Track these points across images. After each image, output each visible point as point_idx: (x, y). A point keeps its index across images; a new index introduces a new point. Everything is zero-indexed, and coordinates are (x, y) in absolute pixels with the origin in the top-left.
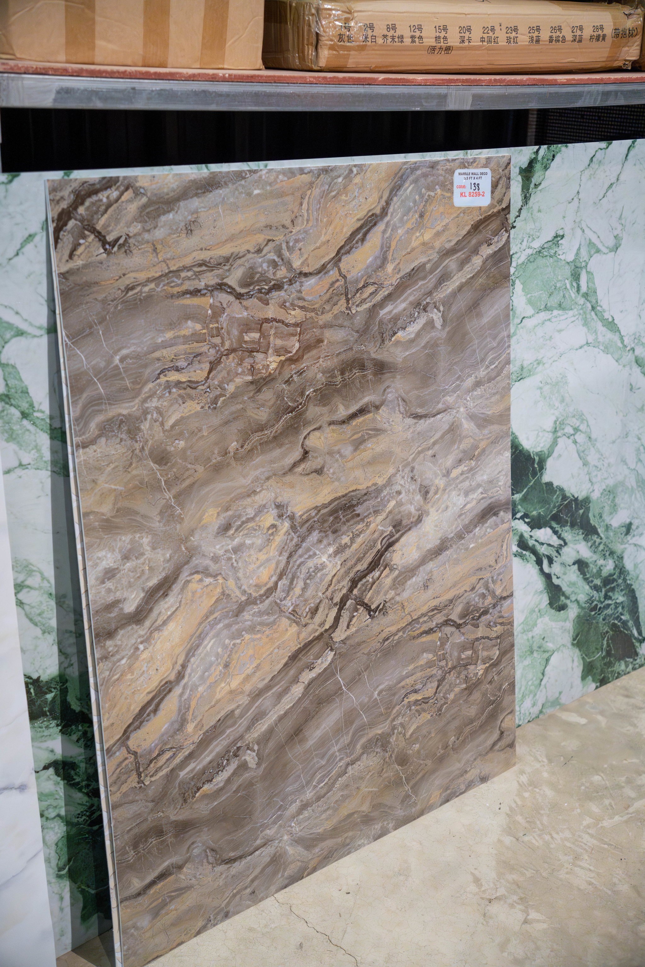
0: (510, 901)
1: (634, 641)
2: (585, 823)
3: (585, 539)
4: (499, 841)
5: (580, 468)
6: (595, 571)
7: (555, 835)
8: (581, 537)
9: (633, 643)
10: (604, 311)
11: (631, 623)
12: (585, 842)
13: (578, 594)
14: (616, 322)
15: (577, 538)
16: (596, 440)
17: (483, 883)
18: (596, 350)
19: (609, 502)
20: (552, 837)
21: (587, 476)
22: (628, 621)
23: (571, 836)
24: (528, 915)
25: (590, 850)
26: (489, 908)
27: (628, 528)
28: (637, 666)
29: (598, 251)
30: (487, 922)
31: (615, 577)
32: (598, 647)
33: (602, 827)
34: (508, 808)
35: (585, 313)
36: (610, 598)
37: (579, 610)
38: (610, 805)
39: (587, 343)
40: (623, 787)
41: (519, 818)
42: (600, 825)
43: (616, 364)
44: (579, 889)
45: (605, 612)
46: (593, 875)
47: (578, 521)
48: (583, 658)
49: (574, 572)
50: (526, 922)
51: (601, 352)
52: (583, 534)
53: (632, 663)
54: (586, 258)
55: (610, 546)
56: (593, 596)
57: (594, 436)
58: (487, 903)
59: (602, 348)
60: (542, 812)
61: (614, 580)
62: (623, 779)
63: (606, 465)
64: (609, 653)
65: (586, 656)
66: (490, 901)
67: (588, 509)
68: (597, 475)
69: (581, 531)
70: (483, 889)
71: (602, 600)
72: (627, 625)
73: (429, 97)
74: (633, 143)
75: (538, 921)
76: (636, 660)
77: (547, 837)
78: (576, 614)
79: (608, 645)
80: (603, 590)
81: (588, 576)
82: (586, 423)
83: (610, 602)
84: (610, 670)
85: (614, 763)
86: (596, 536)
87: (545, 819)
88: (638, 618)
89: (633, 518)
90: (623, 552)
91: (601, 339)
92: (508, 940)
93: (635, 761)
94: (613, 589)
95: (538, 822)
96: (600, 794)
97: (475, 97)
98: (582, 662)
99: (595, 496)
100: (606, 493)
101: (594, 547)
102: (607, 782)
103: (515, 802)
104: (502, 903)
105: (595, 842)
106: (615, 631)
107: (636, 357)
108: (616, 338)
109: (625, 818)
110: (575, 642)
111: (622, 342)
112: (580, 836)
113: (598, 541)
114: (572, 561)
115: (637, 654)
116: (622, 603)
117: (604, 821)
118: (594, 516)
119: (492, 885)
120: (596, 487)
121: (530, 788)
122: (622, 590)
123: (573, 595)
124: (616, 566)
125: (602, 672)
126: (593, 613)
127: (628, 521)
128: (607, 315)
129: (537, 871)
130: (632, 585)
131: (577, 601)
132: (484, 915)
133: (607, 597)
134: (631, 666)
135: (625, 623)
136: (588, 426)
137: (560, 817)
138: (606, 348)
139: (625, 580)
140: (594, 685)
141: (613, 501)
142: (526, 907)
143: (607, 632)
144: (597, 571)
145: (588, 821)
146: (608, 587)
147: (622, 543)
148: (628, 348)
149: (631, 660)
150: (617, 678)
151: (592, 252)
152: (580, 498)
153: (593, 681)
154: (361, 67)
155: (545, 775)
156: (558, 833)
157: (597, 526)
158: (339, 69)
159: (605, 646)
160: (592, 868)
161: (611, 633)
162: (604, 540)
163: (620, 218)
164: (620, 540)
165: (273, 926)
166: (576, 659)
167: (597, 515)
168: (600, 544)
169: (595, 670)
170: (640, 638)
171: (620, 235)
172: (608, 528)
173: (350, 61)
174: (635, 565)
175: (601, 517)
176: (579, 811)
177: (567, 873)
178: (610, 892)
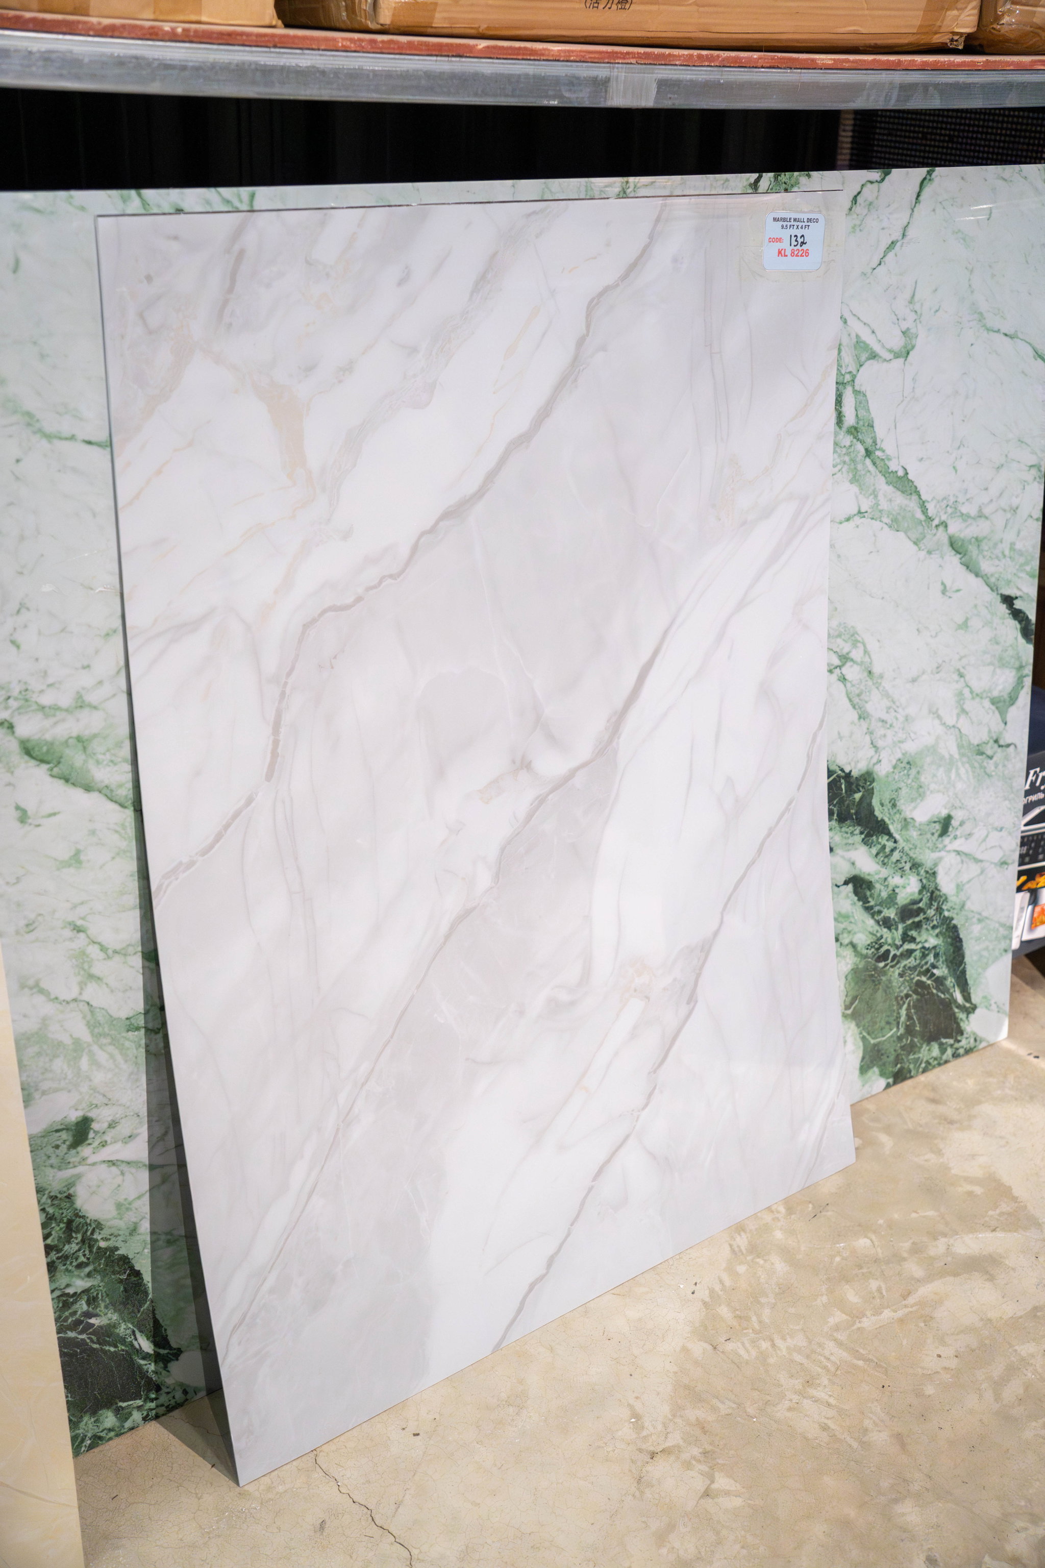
0: (685, 1456)
1: (956, 1010)
2: (832, 1321)
3: (865, 842)
4: (685, 1349)
5: (852, 723)
6: (884, 895)
7: (779, 1342)
8: (858, 838)
9: (954, 1014)
10: (889, 459)
11: (950, 982)
12: (827, 1353)
13: (855, 933)
14: (910, 477)
15: (850, 841)
16: (881, 676)
17: (646, 1424)
18: (877, 524)
19: (909, 781)
20: (773, 1345)
21: (868, 738)
22: (945, 978)
23: (805, 1344)
24: (713, 1482)
25: (833, 1369)
26: (649, 1468)
27: (945, 825)
28: (961, 1051)
29: (874, 356)
30: (642, 1493)
31: (921, 905)
32: (891, 1019)
33: (859, 1329)
34: (707, 1292)
35: (853, 461)
36: (913, 940)
37: (857, 960)
38: (879, 1290)
39: (859, 512)
40: (904, 1259)
41: (724, 1311)
42: (858, 1325)
43: (915, 548)
44: (807, 1439)
45: (904, 963)
46: (831, 1413)
47: (853, 811)
48: (863, 1038)
49: (847, 897)
50: (707, 1494)
51: (886, 528)
52: (861, 833)
53: (952, 1046)
54: (852, 368)
55: (911, 854)
56: (882, 937)
57: (877, 670)
58: (647, 1458)
59: (888, 521)
60: (763, 1300)
61: (920, 911)
62: (907, 1245)
63: (901, 719)
64: (909, 1030)
65: (869, 1034)
66: (653, 1455)
67: (871, 792)
68: (885, 736)
69: (858, 829)
70: (645, 1433)
71: (899, 943)
72: (942, 984)
73: (573, 82)
74: (930, 173)
75: (727, 1493)
76: (959, 1041)
77: (765, 1345)
78: (850, 967)
79: (909, 1017)
80: (901, 926)
81: (872, 903)
82: (862, 648)
83: (912, 946)
84: (911, 1057)
85: (896, 1216)
86: (886, 837)
87: (766, 1313)
88: (964, 972)
89: (954, 807)
90: (936, 865)
91: (884, 505)
92: (671, 1527)
93: (931, 1213)
94: (918, 926)
95: (754, 1319)
96: (865, 1270)
97: (662, 84)
98: (861, 1044)
99: (882, 770)
100: (903, 765)
101: (883, 856)
102: (879, 1250)
103: (721, 1282)
104: (672, 1458)
105: (845, 1355)
106: (922, 995)
107: (950, 538)
108: (912, 504)
109: (900, 1314)
110: (849, 1012)
111: (924, 511)
112: (820, 1345)
113: (890, 845)
114: (844, 879)
115: (961, 1033)
116: (934, 947)
117: (865, 1319)
118: (882, 805)
119: (660, 1427)
120: (884, 755)
121: (749, 1258)
122: (934, 927)
123: (845, 935)
124: (924, 887)
125: (898, 1060)
126: (882, 965)
127: (944, 813)
128: (893, 466)
129: (739, 1405)
130: (952, 919)
131: (853, 946)
132: (639, 1480)
133: (906, 938)
134: (949, 1052)
135: (940, 981)
136: (866, 652)
137: (792, 1310)
138: (895, 520)
139: (939, 910)
140: (882, 1082)
141: (916, 778)
142: (712, 1468)
143: (907, 996)
144: (889, 896)
145: (838, 1317)
146: (909, 922)
147: (935, 849)
148: (936, 522)
149: (951, 1041)
150: (924, 1071)
151: (863, 358)
152: (855, 774)
153: (882, 1074)
154: (460, 27)
155: (778, 1235)
156: (784, 1339)
157: (886, 820)
158: (416, 30)
159: (903, 1018)
160: (832, 1401)
161: (915, 997)
162: (901, 844)
163: (911, 301)
164: (930, 844)
165: (281, 1489)
166: (850, 1040)
167: (886, 802)
168: (892, 851)
169: (884, 1058)
170: (968, 1005)
171: (913, 330)
172: (906, 823)
173: (438, 15)
174: (958, 886)
175: (894, 806)
176: (824, 1299)
177: (790, 1409)
178: (855, 1445)
